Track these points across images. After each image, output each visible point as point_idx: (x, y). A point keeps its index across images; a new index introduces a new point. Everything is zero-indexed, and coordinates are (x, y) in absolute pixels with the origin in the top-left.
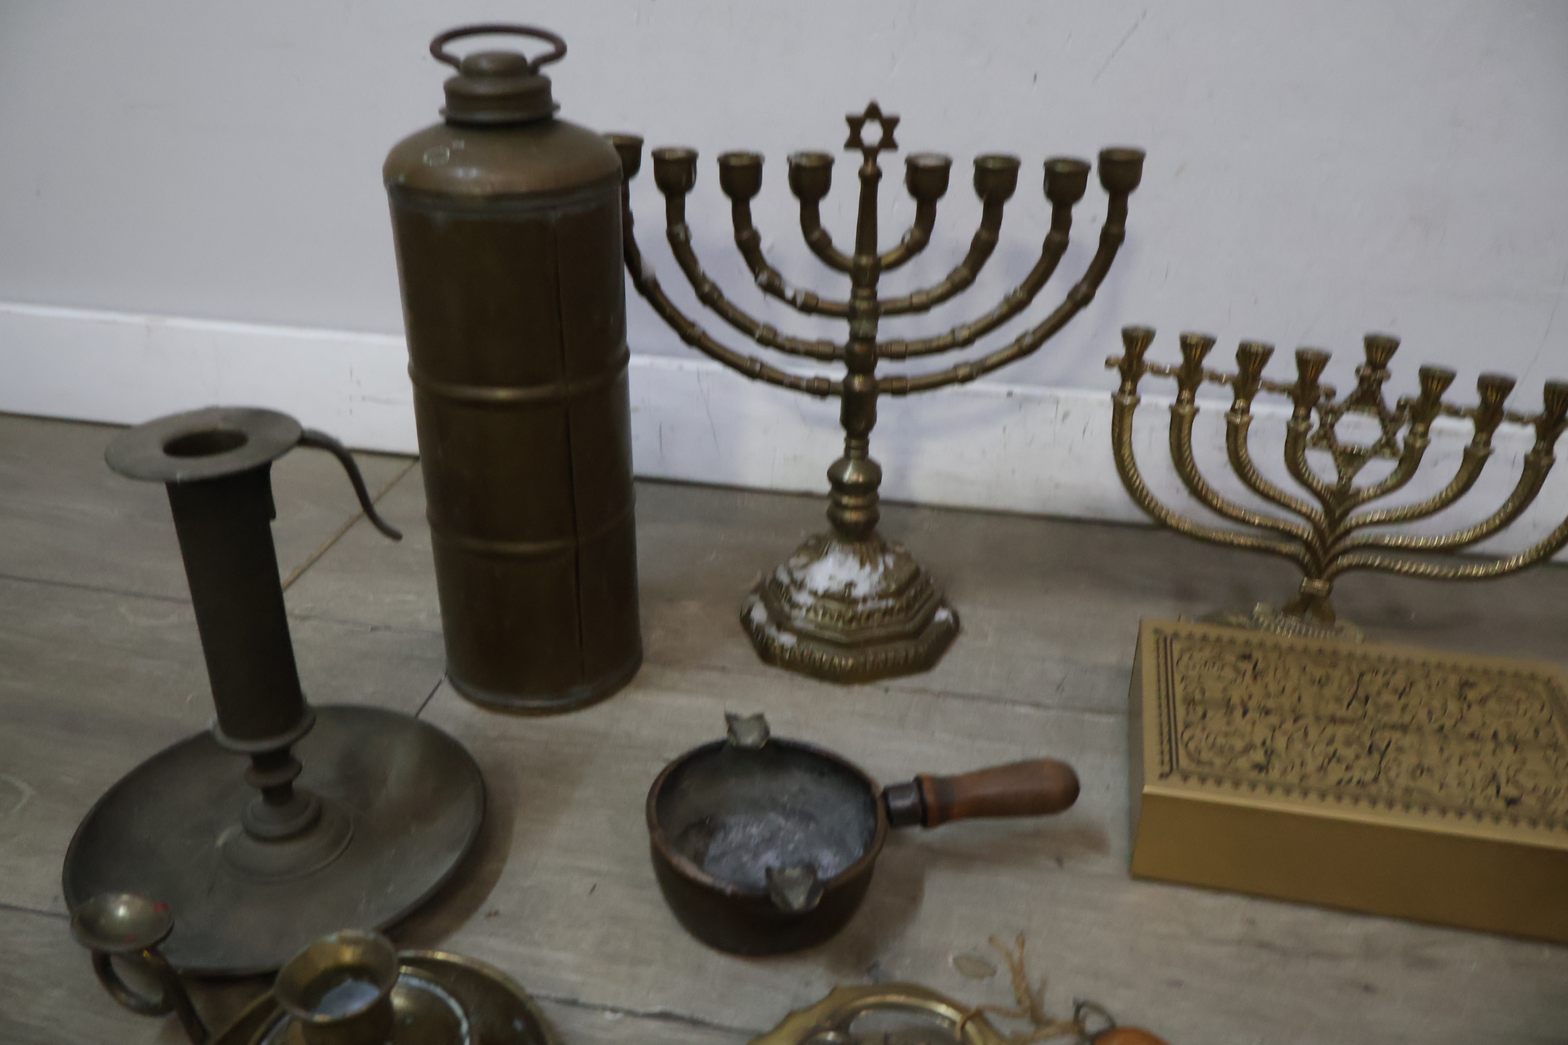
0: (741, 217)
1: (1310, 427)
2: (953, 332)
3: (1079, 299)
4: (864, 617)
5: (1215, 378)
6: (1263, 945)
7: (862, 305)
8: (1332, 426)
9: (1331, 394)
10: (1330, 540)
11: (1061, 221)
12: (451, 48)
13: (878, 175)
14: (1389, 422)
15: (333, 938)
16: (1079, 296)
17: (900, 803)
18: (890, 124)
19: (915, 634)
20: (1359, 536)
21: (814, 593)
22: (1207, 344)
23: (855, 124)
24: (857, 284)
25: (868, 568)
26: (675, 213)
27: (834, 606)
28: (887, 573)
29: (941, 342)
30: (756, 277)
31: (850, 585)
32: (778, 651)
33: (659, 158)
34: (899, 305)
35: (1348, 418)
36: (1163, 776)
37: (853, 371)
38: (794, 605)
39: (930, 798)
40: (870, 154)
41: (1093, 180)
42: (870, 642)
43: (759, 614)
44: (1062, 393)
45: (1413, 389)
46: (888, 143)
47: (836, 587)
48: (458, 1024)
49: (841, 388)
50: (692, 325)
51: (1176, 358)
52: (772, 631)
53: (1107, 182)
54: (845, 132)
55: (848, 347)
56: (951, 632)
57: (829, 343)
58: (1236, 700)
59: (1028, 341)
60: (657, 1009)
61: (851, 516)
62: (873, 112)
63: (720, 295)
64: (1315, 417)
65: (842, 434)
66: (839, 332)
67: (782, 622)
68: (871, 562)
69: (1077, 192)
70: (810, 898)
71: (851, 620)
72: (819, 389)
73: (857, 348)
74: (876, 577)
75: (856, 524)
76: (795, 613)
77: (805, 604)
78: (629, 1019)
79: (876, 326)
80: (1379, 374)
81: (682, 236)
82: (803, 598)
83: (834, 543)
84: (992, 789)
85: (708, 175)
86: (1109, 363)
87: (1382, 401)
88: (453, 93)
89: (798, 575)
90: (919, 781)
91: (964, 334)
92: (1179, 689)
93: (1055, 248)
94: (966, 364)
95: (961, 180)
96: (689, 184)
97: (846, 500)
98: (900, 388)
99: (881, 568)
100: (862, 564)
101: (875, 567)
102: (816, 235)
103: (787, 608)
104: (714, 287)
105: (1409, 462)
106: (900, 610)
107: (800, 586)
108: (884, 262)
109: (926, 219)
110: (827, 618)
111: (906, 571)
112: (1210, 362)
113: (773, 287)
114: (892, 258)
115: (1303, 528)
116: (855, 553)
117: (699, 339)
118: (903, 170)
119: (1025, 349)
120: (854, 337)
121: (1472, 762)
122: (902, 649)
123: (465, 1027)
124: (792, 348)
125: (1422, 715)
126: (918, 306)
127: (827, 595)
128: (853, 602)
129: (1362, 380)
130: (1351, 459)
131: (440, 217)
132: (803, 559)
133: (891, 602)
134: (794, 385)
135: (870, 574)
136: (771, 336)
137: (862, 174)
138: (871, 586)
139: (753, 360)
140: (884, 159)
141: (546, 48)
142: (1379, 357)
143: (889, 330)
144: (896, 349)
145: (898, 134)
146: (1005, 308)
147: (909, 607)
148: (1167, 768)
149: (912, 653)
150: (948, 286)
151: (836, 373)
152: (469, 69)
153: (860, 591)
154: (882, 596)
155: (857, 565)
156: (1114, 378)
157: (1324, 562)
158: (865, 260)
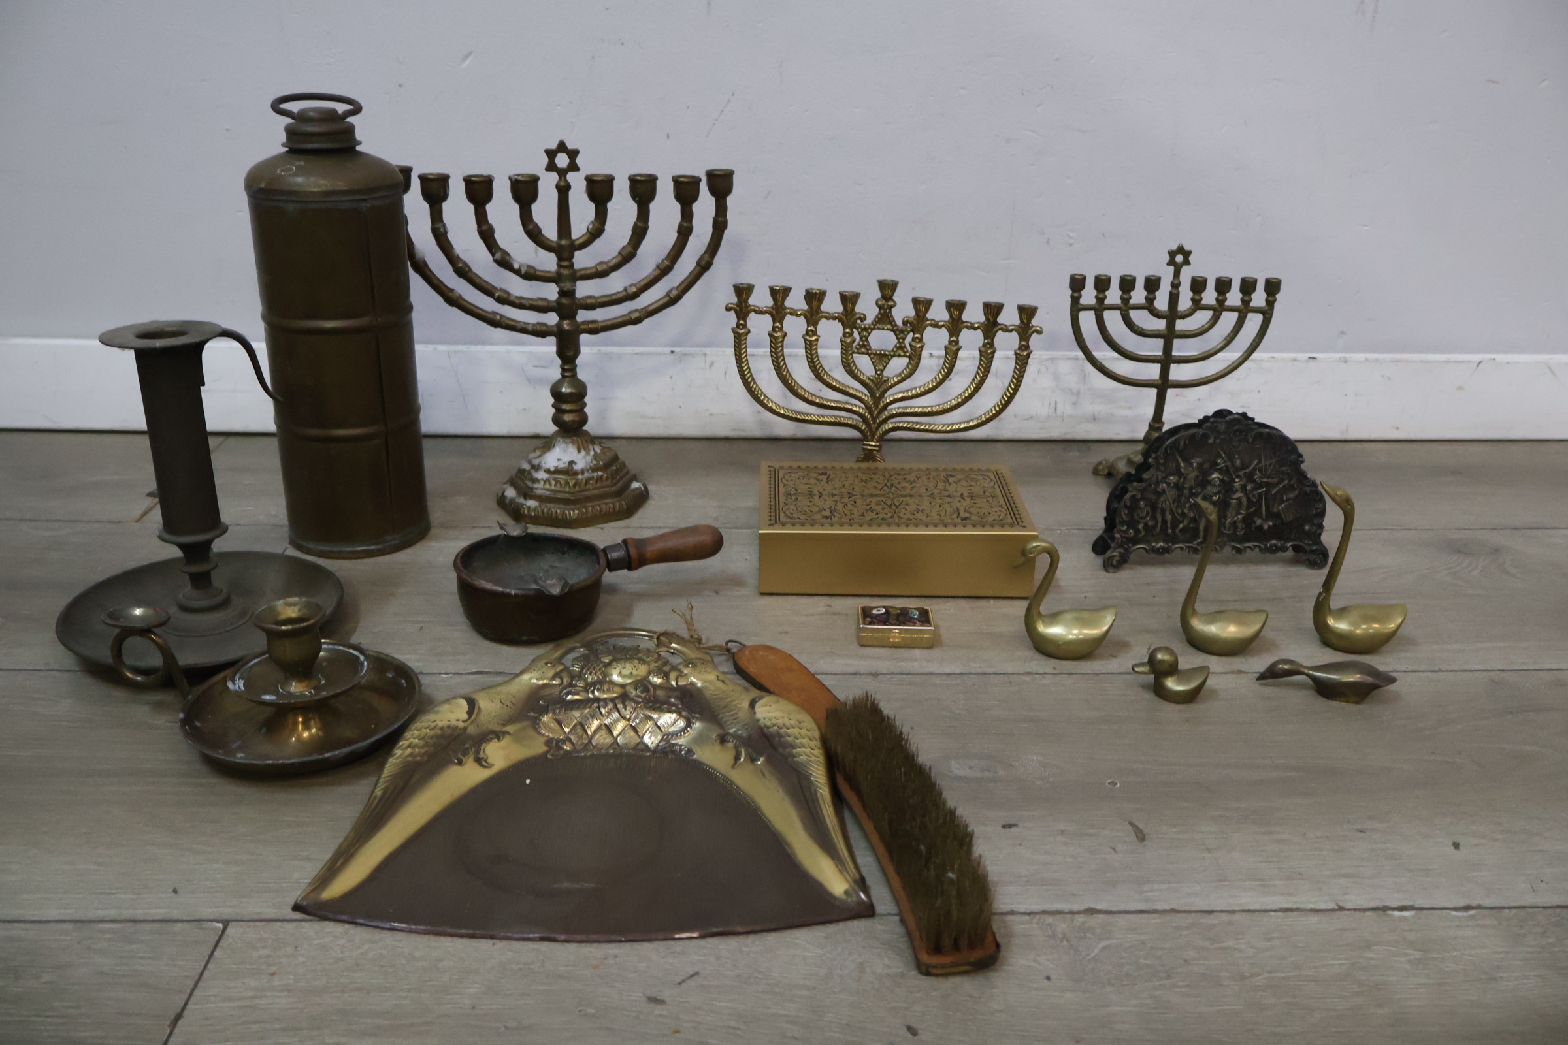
0: (481, 217)
1: (854, 341)
2: (625, 289)
3: (704, 266)
4: (584, 481)
5: (794, 313)
6: (835, 614)
7: (565, 272)
8: (867, 338)
9: (863, 319)
10: (876, 412)
11: (687, 215)
12: (285, 106)
13: (568, 187)
14: (899, 333)
15: (281, 602)
16: (703, 263)
17: (614, 555)
18: (573, 154)
19: (619, 494)
20: (894, 408)
21: (548, 471)
22: (786, 291)
23: (551, 154)
24: (560, 259)
25: (583, 453)
26: (436, 216)
27: (562, 477)
28: (596, 457)
29: (619, 296)
30: (493, 255)
31: (572, 463)
32: (526, 512)
33: (423, 178)
34: (588, 272)
35: (875, 334)
36: (770, 525)
37: (562, 317)
38: (537, 481)
39: (633, 551)
40: (562, 173)
41: (704, 188)
42: (588, 499)
43: (510, 493)
44: (707, 350)
45: (911, 312)
46: (573, 167)
47: (562, 465)
48: (359, 658)
49: (555, 329)
50: (452, 290)
51: (768, 302)
52: (521, 500)
53: (713, 191)
54: (545, 160)
55: (557, 302)
56: (642, 497)
57: (545, 300)
58: (815, 491)
59: (675, 293)
60: (474, 671)
61: (568, 418)
62: (562, 147)
63: (470, 270)
64: (856, 334)
65: (559, 362)
66: (551, 292)
67: (527, 494)
68: (585, 450)
69: (695, 197)
70: (562, 589)
71: (575, 485)
72: (540, 332)
73: (564, 301)
74: (589, 458)
75: (573, 422)
76: (536, 486)
77: (542, 479)
78: (456, 676)
79: (575, 286)
80: (890, 303)
81: (442, 230)
82: (541, 475)
83: (559, 439)
84: (672, 543)
85: (457, 189)
86: (728, 309)
87: (894, 320)
88: (290, 132)
89: (536, 462)
90: (625, 541)
91: (634, 289)
92: (782, 490)
93: (685, 232)
94: (636, 310)
95: (621, 189)
96: (445, 197)
97: (564, 407)
98: (595, 329)
99: (592, 453)
100: (579, 451)
101: (588, 453)
102: (531, 227)
103: (529, 484)
104: (465, 264)
105: (915, 357)
106: (607, 478)
107: (537, 468)
108: (577, 243)
109: (601, 215)
110: (558, 485)
111: (610, 455)
112: (789, 303)
113: (504, 262)
114: (581, 241)
115: (858, 407)
116: (573, 443)
117: (457, 300)
118: (583, 184)
119: (672, 300)
120: (562, 293)
121: (947, 506)
122: (609, 504)
123: (362, 658)
124: (519, 304)
125: (923, 490)
126: (601, 273)
127: (557, 471)
128: (576, 473)
129: (880, 307)
130: (881, 358)
131: (290, 207)
132: (538, 453)
133: (600, 473)
134: (523, 329)
135: (584, 457)
136: (505, 296)
137: (558, 187)
138: (586, 462)
139: (494, 313)
140: (571, 177)
141: (348, 107)
142: (888, 292)
143: (584, 289)
144: (589, 301)
145: (579, 161)
146: (658, 272)
147: (613, 477)
148: (773, 522)
149: (617, 504)
150: (620, 258)
151: (552, 319)
152: (300, 117)
153: (578, 467)
154: (594, 470)
155: (576, 451)
156: (732, 318)
157: (874, 427)
158: (563, 242)
